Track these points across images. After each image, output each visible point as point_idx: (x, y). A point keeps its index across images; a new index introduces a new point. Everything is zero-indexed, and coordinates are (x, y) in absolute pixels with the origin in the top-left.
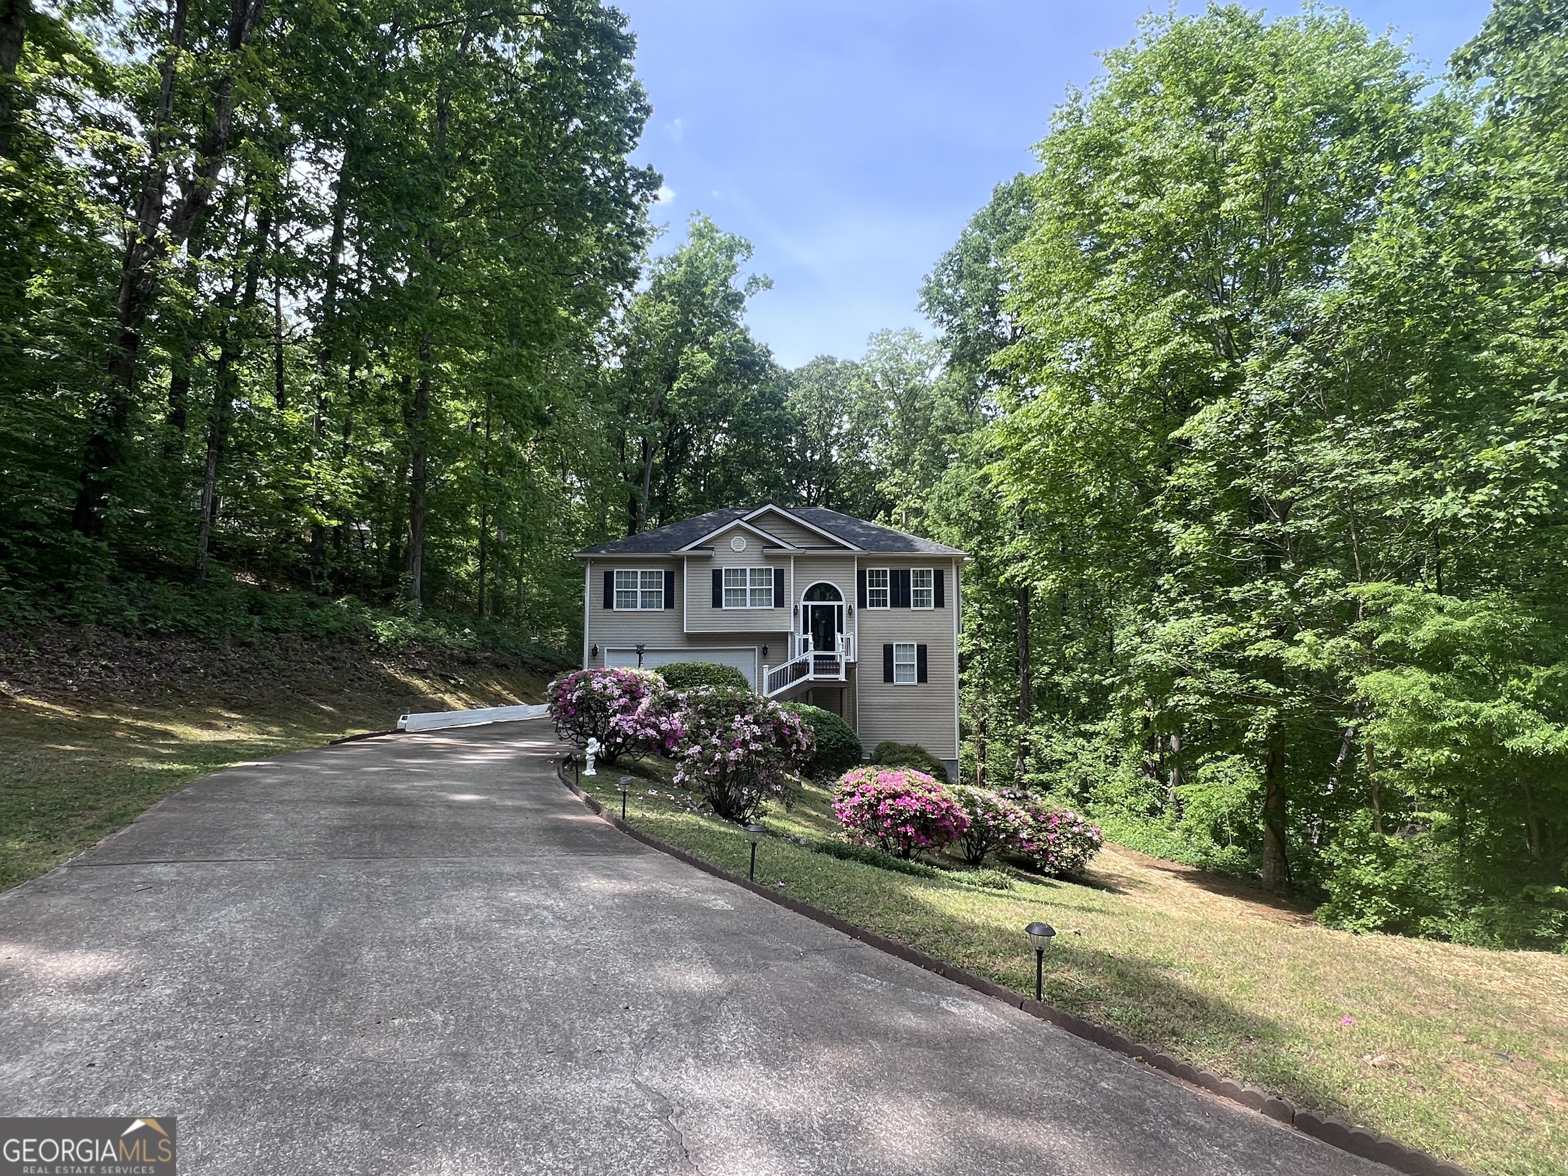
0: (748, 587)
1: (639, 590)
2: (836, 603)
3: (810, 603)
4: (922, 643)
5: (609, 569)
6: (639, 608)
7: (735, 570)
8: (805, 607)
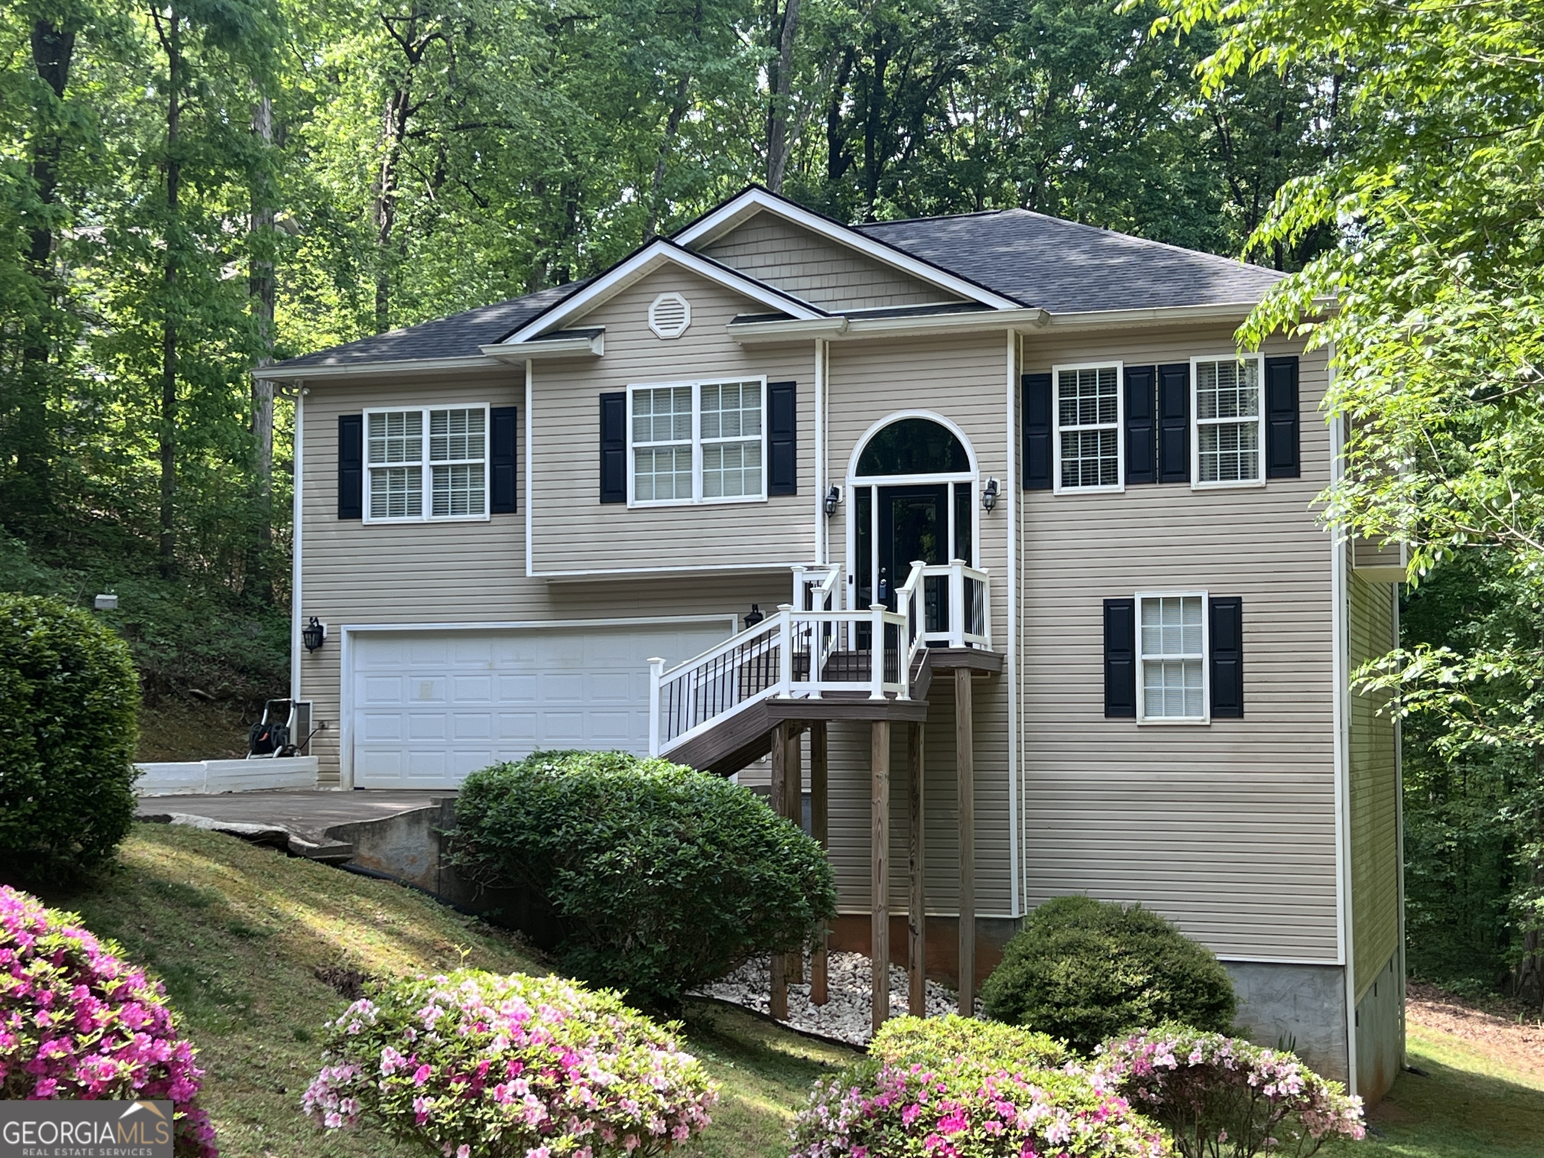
0: (696, 442)
1: (426, 463)
2: (950, 478)
3: (874, 481)
4: (1227, 591)
5: (349, 410)
6: (427, 515)
7: (662, 394)
8: (862, 494)
